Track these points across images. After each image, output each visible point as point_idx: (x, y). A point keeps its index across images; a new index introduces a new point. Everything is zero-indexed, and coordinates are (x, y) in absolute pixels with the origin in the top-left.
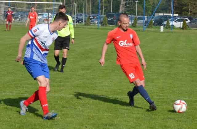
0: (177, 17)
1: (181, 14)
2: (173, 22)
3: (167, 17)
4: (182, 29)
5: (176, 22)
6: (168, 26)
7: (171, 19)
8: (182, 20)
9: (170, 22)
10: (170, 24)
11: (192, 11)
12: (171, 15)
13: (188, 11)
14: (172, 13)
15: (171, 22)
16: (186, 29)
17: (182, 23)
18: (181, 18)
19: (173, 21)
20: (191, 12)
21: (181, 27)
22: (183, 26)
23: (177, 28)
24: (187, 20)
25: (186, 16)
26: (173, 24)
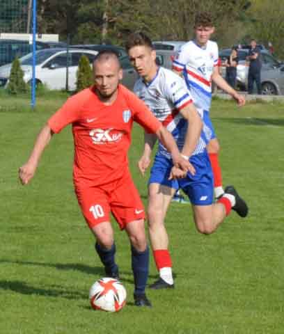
0: (55, 45)
1: (68, 35)
2: (38, 68)
3: (14, 47)
5: (48, 66)
6: (17, 83)
7: (29, 55)
8: (76, 59)
9: (23, 68)
10: (27, 77)
11: (114, 22)
12: (28, 37)
13: (99, 22)
14: (31, 32)
15: (30, 68)
17: (74, 70)
18: (71, 51)
19: (38, 63)
20: (111, 25)
22: (78, 83)
23: (53, 94)
25: (92, 42)
26: (37, 76)
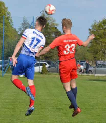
4: (42, 73)
16: (46, 74)
18: (40, 62)
21: (41, 71)
22: (42, 70)
23: (36, 73)
24: (46, 64)
